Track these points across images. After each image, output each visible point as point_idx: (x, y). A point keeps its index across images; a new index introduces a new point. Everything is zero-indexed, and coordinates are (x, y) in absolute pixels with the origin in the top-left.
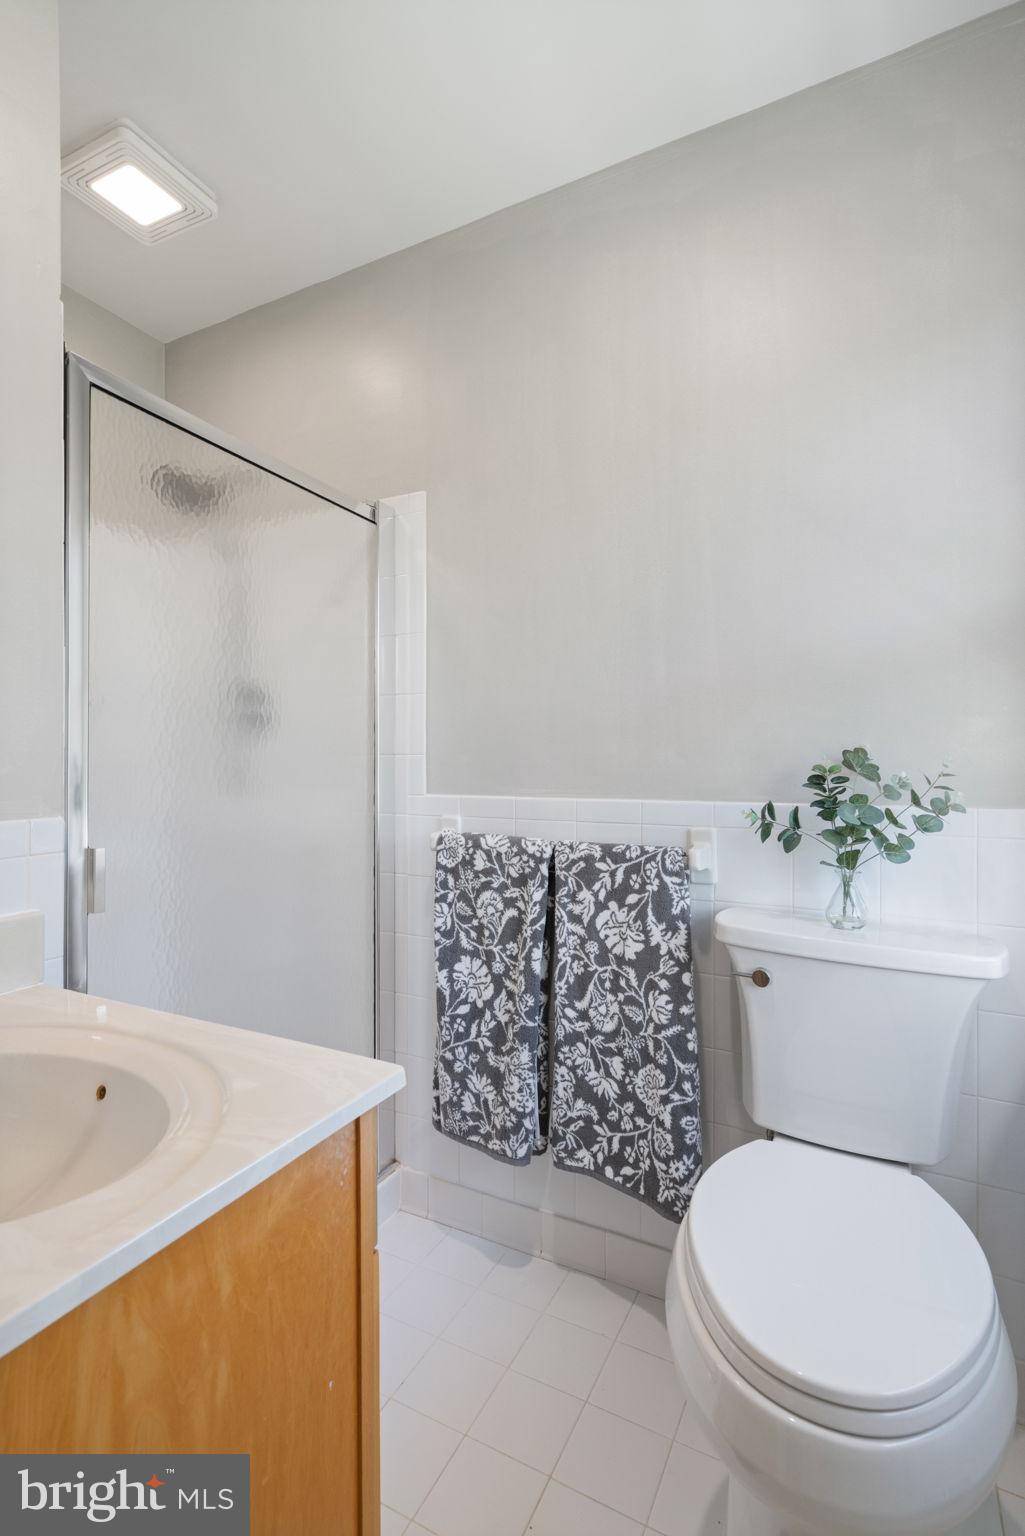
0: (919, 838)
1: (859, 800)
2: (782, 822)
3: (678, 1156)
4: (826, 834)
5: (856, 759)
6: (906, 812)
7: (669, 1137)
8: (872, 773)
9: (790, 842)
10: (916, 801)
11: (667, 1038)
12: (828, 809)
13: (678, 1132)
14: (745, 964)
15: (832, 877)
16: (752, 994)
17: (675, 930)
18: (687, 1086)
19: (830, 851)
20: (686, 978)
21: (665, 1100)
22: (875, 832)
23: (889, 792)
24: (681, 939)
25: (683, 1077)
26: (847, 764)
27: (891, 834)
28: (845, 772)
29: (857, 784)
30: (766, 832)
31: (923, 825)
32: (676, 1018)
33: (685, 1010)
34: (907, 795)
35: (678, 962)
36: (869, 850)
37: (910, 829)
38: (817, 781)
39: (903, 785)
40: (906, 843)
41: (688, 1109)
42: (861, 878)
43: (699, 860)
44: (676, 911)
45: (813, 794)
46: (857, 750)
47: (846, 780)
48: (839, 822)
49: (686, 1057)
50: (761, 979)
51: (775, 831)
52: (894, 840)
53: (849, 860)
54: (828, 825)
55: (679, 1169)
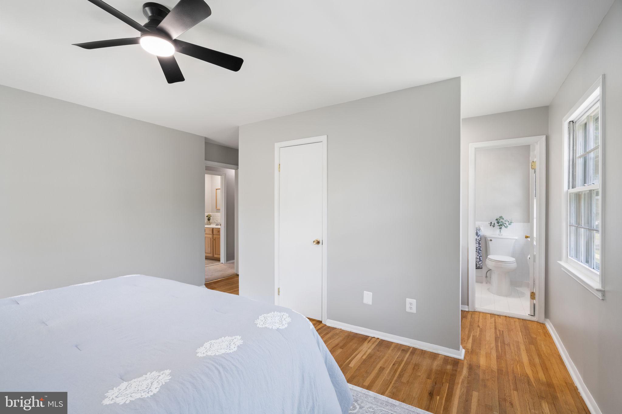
0: (509, 226)
1: (502, 222)
2: (492, 224)
3: (480, 261)
4: (498, 225)
5: (501, 217)
6: (507, 223)
7: (479, 260)
8: (503, 219)
9: (494, 226)
10: (508, 222)
12: (498, 223)
14: (489, 239)
15: (499, 230)
16: (490, 242)
17: (479, 236)
18: (481, 254)
19: (499, 227)
20: (480, 242)
22: (504, 225)
23: (505, 221)
24: (479, 238)
25: (480, 253)
26: (500, 218)
27: (506, 225)
28: (500, 219)
29: (501, 220)
30: (491, 225)
31: (509, 224)
32: (479, 246)
34: (507, 221)
35: (479, 240)
36: (503, 227)
37: (508, 225)
38: (497, 220)
39: (507, 220)
40: (507, 226)
41: (481, 256)
42: (502, 230)
43: (481, 229)
44: (479, 234)
45: (496, 221)
46: (501, 216)
48: (500, 224)
49: (480, 251)
50: (491, 240)
51: (492, 225)
52: (506, 226)
53: (501, 228)
54: (498, 224)
55: (480, 263)
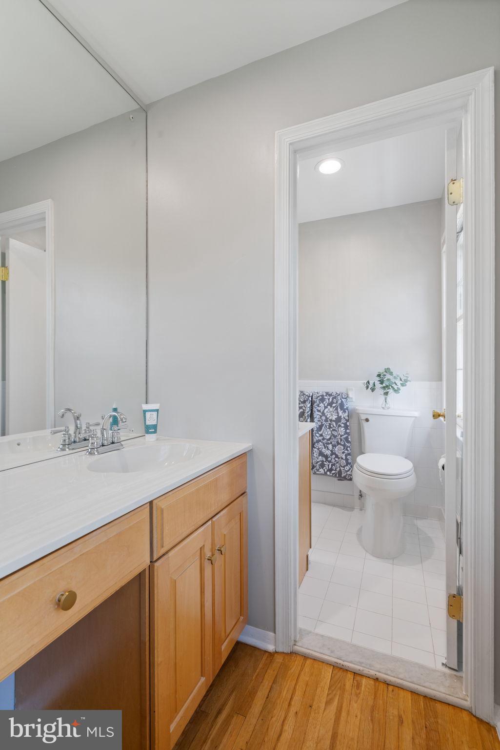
0: (401, 388)
1: (388, 380)
2: (371, 385)
3: (347, 465)
4: (381, 387)
5: (387, 370)
6: (399, 382)
7: (344, 461)
8: (391, 374)
9: (373, 390)
10: (401, 380)
11: (344, 438)
12: (382, 382)
13: (347, 460)
14: (363, 417)
15: (383, 397)
16: (365, 424)
17: (345, 412)
18: (349, 449)
19: (382, 392)
20: (348, 424)
21: (343, 453)
22: (392, 387)
23: (395, 378)
24: (347, 414)
25: (348, 447)
26: (386, 372)
27: (396, 387)
28: (385, 373)
29: (388, 376)
30: (367, 387)
31: (402, 385)
32: (346, 433)
33: (348, 431)
34: (399, 378)
35: (346, 420)
36: (391, 391)
37: (400, 386)
38: (379, 376)
39: (398, 376)
40: (399, 389)
41: (349, 454)
42: (389, 397)
43: (350, 395)
44: (345, 408)
45: (378, 379)
46: (388, 368)
47: (385, 375)
48: (384, 385)
49: (349, 442)
50: (367, 420)
51: (370, 387)
52: (396, 389)
53: (386, 394)
54: (382, 386)
55: (347, 468)
